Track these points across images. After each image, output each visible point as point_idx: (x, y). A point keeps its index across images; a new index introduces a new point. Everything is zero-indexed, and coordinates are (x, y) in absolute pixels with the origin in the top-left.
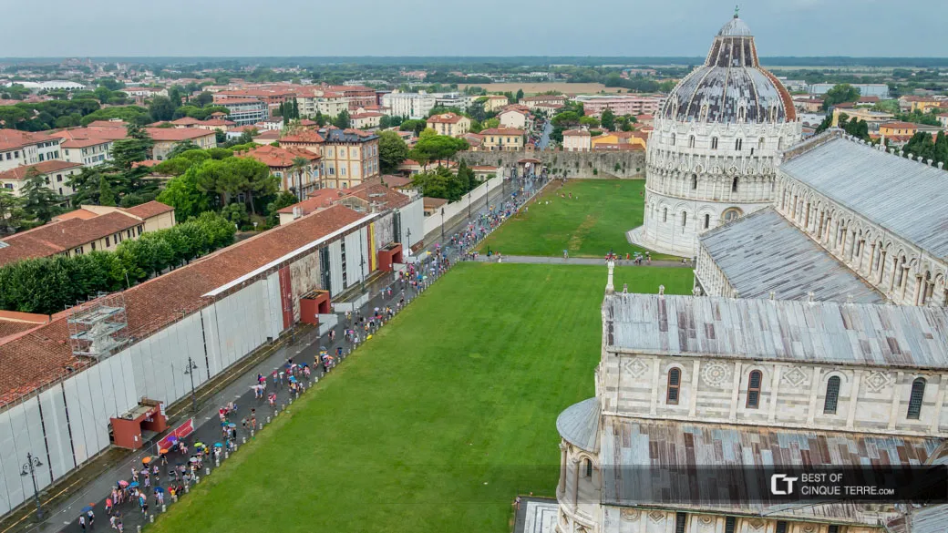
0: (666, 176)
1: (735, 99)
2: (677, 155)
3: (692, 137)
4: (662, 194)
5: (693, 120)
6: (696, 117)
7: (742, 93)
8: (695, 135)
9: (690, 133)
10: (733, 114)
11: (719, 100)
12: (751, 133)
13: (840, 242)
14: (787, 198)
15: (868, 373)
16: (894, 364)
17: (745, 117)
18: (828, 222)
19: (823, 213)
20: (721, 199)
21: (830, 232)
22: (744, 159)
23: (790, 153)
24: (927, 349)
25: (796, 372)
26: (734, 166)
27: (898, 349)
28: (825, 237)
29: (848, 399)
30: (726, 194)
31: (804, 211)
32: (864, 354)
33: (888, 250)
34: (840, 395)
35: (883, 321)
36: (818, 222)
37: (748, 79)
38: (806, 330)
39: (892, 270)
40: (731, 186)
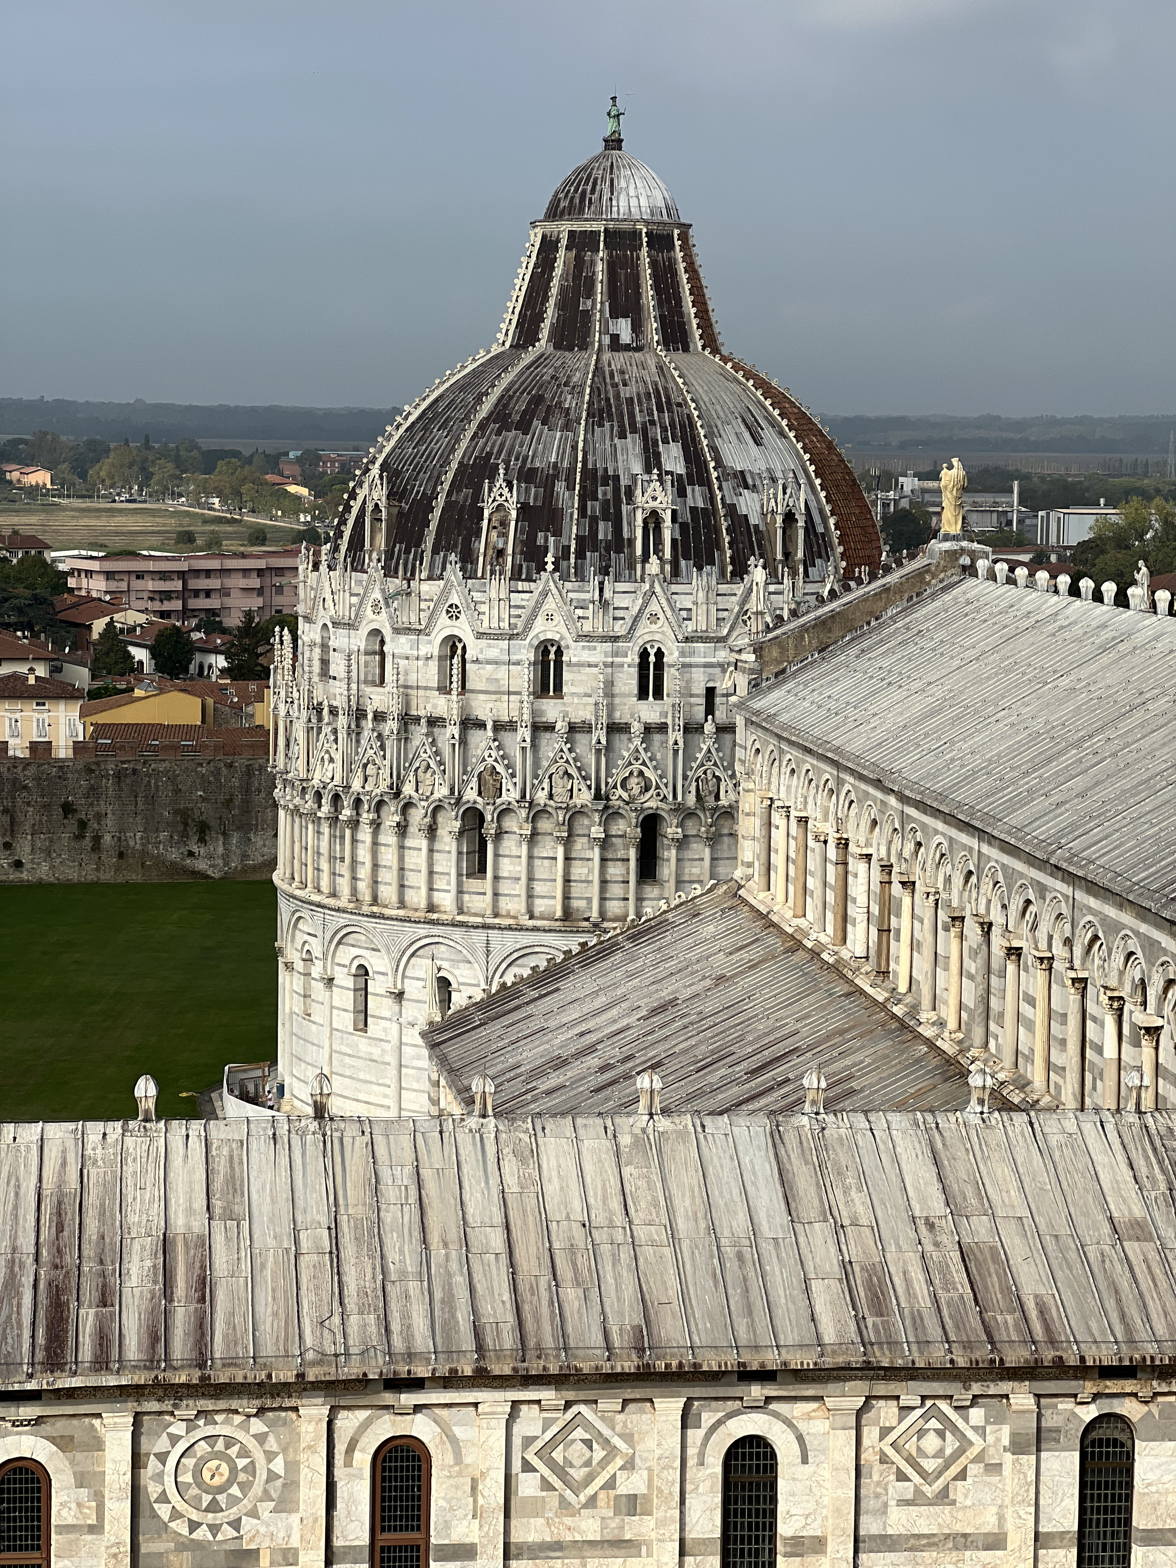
0: (354, 824)
1: (624, 482)
2: (391, 726)
3: (452, 644)
4: (343, 902)
5: (454, 573)
6: (467, 559)
7: (652, 460)
8: (468, 638)
9: (444, 627)
10: (619, 543)
11: (560, 487)
12: (699, 623)
13: (948, 979)
14: (778, 837)
15: (887, 1412)
16: (983, 1353)
17: (668, 555)
18: (907, 901)
19: (887, 868)
20: (595, 914)
21: (914, 945)
22: (679, 736)
23: (783, 649)
24: (1124, 1283)
25: (579, 1433)
26: (636, 766)
27: (1006, 1290)
28: (900, 970)
29: (818, 1545)
30: (616, 890)
31: (831, 879)
32: (860, 1321)
33: (1093, 971)
34: (785, 1528)
35: (950, 1180)
36: (875, 910)
37: (675, 398)
38: (619, 1237)
39: (1110, 1050)
40: (632, 854)
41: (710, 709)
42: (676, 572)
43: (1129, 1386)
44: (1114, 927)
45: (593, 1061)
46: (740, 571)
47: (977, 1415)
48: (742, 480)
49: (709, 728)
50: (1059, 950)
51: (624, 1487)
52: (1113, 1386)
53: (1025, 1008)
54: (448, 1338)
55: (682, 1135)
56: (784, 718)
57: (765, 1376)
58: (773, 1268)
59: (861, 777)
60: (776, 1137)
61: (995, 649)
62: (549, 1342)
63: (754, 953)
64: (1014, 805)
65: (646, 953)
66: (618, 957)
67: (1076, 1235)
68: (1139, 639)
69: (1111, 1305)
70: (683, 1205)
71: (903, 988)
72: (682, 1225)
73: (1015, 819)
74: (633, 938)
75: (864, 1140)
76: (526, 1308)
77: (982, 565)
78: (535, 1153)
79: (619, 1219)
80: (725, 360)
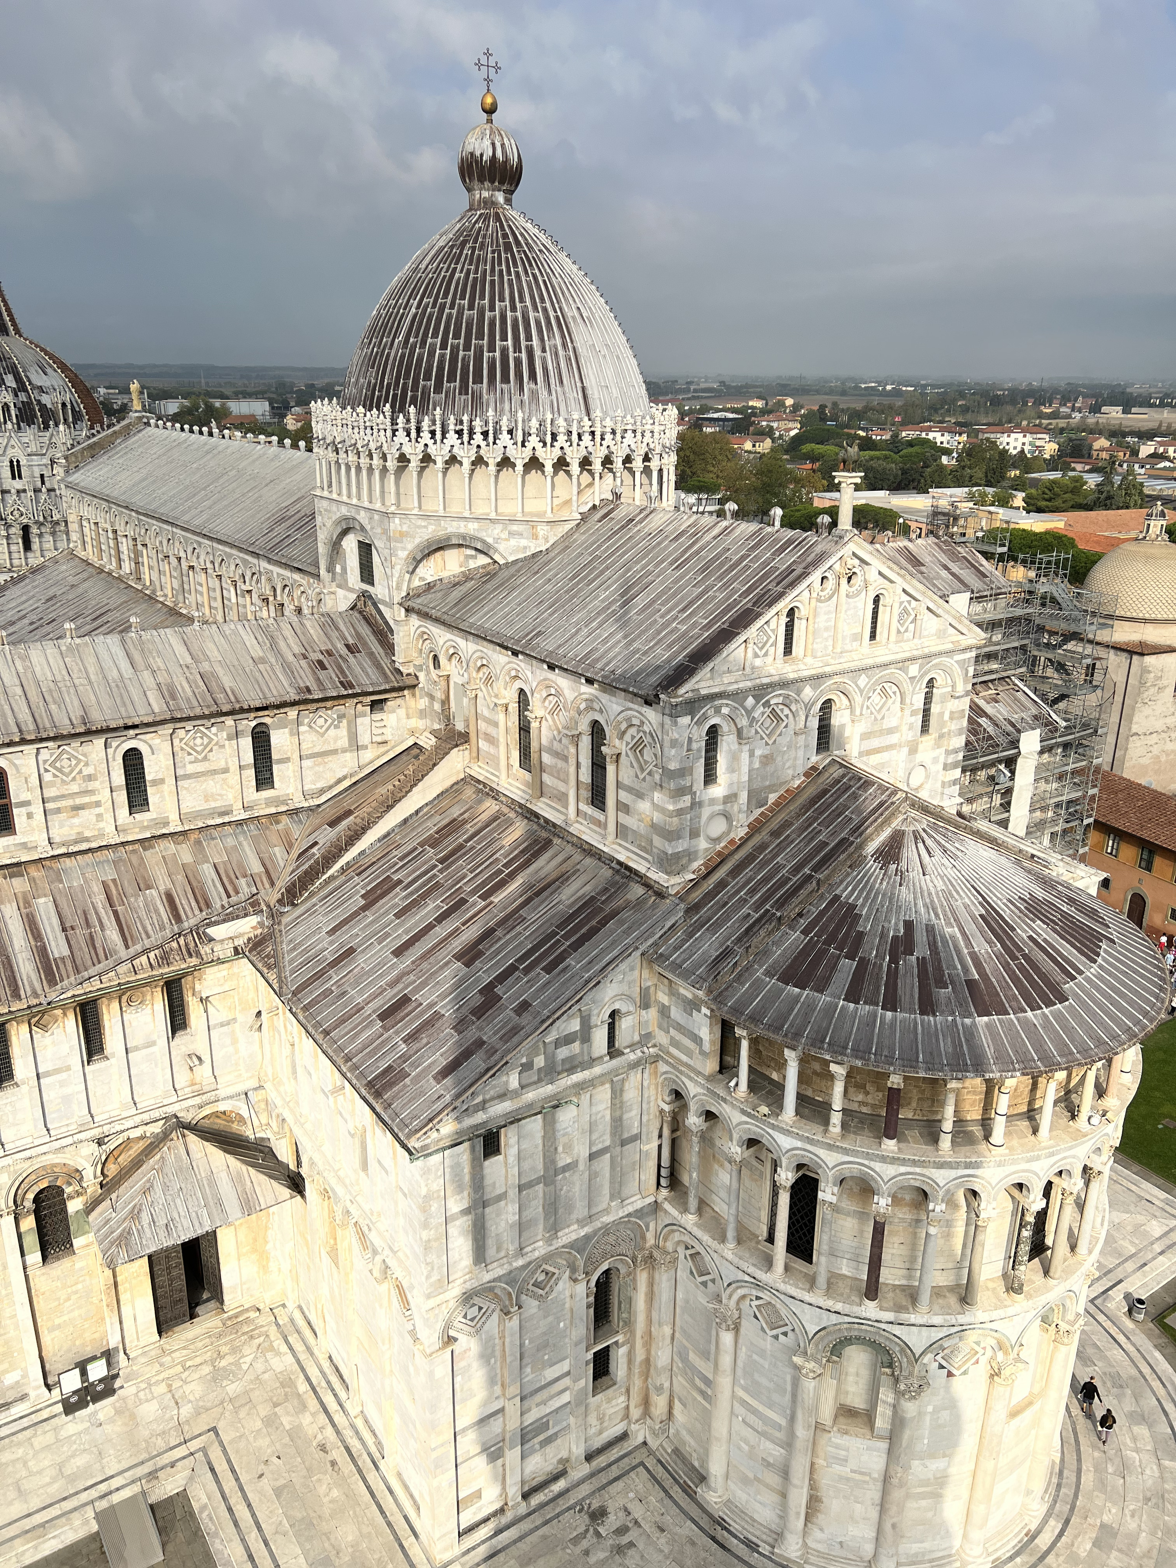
12: (33, 448)
13: (166, 580)
14: (86, 530)
15: (181, 733)
16: (214, 708)
17: (15, 421)
18: (145, 552)
19: (135, 540)
20: (8, 566)
21: (150, 568)
22: (32, 494)
23: (76, 457)
24: (260, 679)
25: (65, 756)
26: (16, 506)
27: (218, 686)
28: (146, 577)
29: (162, 781)
30: (15, 555)
31: (112, 545)
32: (167, 703)
33: (223, 571)
34: (148, 777)
35: (192, 651)
36: (132, 556)
37: (7, 356)
38: (68, 684)
39: (234, 600)
40: (20, 541)
41: (43, 483)
42: (19, 428)
43: (266, 713)
44: (230, 555)
45: (26, 621)
46: (47, 427)
47: (214, 730)
48: (41, 389)
49: (44, 490)
50: (209, 565)
51: (85, 772)
52: (261, 713)
53: (198, 588)
54: (6, 729)
55: (86, 644)
56: (82, 484)
57: (135, 727)
58: (131, 688)
59: (119, 505)
60: (123, 641)
61: (164, 454)
62: (48, 725)
63: (85, 575)
64: (184, 513)
65: (39, 578)
66: (27, 581)
67: (240, 665)
68: (220, 448)
69: (256, 686)
70: (91, 670)
71: (148, 584)
72: (92, 677)
73: (186, 518)
74: (32, 573)
75: (157, 639)
76: (36, 715)
77: (152, 422)
78: (28, 657)
79: (67, 678)
80: (26, 339)
